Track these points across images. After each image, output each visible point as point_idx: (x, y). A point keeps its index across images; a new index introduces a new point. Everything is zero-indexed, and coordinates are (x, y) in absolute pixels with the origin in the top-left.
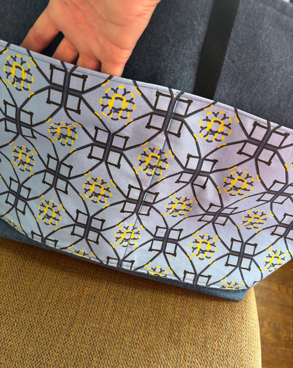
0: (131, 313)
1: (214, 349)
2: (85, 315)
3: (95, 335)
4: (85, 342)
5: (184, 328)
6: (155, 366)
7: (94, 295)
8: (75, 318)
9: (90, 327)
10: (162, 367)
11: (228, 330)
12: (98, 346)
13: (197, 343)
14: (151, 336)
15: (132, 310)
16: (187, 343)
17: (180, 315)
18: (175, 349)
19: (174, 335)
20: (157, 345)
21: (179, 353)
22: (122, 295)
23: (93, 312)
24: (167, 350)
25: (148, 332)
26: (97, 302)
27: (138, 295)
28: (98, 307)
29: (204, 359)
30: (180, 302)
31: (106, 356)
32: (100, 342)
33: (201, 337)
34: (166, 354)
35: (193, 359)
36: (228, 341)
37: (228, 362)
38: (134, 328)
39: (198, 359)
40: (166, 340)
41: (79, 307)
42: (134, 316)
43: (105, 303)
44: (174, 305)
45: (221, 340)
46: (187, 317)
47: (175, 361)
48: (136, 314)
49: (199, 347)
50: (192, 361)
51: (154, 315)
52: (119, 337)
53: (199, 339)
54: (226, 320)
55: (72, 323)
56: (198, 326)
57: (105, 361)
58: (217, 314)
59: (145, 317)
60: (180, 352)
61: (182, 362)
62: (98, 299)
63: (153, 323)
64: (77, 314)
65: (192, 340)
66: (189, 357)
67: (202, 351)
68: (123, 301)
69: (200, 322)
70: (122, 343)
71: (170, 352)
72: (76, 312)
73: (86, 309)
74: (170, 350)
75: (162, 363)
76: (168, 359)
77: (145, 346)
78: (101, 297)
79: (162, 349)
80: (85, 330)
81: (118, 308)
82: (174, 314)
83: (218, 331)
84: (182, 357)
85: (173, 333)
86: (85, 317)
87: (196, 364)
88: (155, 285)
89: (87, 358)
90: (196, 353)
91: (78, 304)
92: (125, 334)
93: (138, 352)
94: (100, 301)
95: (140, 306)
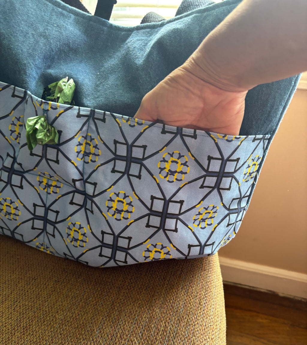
0: (70, 293)
1: (159, 329)
2: (21, 294)
3: (25, 312)
4: (11, 318)
5: (127, 308)
6: (84, 343)
7: (36, 278)
8: (8, 297)
9: (21, 304)
10: (92, 344)
11: (179, 312)
12: (25, 322)
13: (139, 322)
14: (87, 314)
15: (72, 291)
16: (127, 322)
17: (125, 297)
18: (111, 327)
19: (114, 315)
20: (92, 323)
21: (115, 331)
22: (65, 278)
23: (29, 292)
24: (102, 327)
25: (85, 311)
26: (37, 284)
27: (82, 278)
28: (36, 287)
29: (145, 339)
30: (128, 284)
31: (31, 332)
32: (28, 318)
33: (145, 317)
34: (100, 332)
35: (132, 337)
36: (178, 322)
37: (174, 343)
38: (70, 306)
39: (137, 338)
40: (103, 319)
41: (17, 287)
42: (73, 296)
43: (45, 284)
44: (119, 288)
45: (169, 321)
46: (132, 298)
47: (109, 339)
48: (75, 295)
49: (141, 327)
50: (130, 340)
51: (96, 296)
52: (50, 315)
53: (142, 319)
54: (178, 303)
55: (4, 300)
56: (143, 307)
57: (28, 337)
58: (168, 297)
59: (85, 297)
60: (117, 331)
61: (117, 340)
62: (39, 280)
63: (92, 303)
64: (11, 293)
65: (134, 319)
66: (127, 336)
67: (144, 331)
68: (64, 283)
69: (147, 303)
70: (53, 320)
71: (105, 330)
72: (12, 291)
73: (23, 289)
74: (105, 328)
75: (93, 340)
76: (101, 337)
77: (77, 324)
78: (42, 279)
79: (96, 327)
80: (15, 307)
81: (57, 289)
82: (118, 295)
83: (166, 312)
84: (119, 335)
85: (113, 312)
86: (20, 296)
87: (134, 342)
88: (102, 271)
89: (8, 332)
90: (136, 332)
91: (16, 285)
92: (57, 312)
93: (67, 329)
94: (40, 283)
95: (82, 287)
